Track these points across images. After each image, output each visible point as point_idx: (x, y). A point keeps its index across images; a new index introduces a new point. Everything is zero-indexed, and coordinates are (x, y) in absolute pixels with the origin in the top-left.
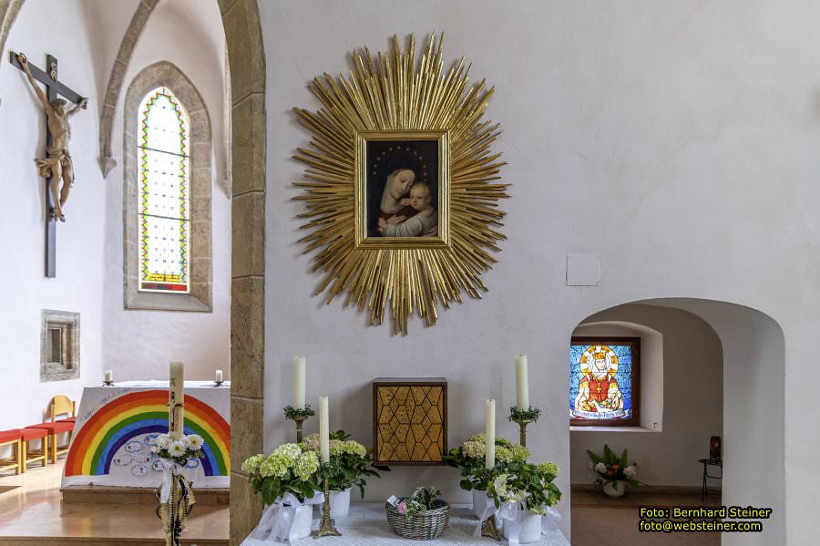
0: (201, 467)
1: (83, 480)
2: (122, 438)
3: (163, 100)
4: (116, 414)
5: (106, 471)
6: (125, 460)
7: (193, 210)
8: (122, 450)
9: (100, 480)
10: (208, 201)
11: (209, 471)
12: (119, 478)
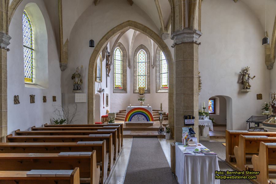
0: (146, 120)
1: (127, 122)
2: (133, 115)
3: (118, 50)
4: (133, 111)
5: (131, 121)
6: (134, 119)
7: (123, 72)
8: (133, 117)
9: (130, 122)
10: (126, 70)
11: (148, 121)
12: (133, 122)
